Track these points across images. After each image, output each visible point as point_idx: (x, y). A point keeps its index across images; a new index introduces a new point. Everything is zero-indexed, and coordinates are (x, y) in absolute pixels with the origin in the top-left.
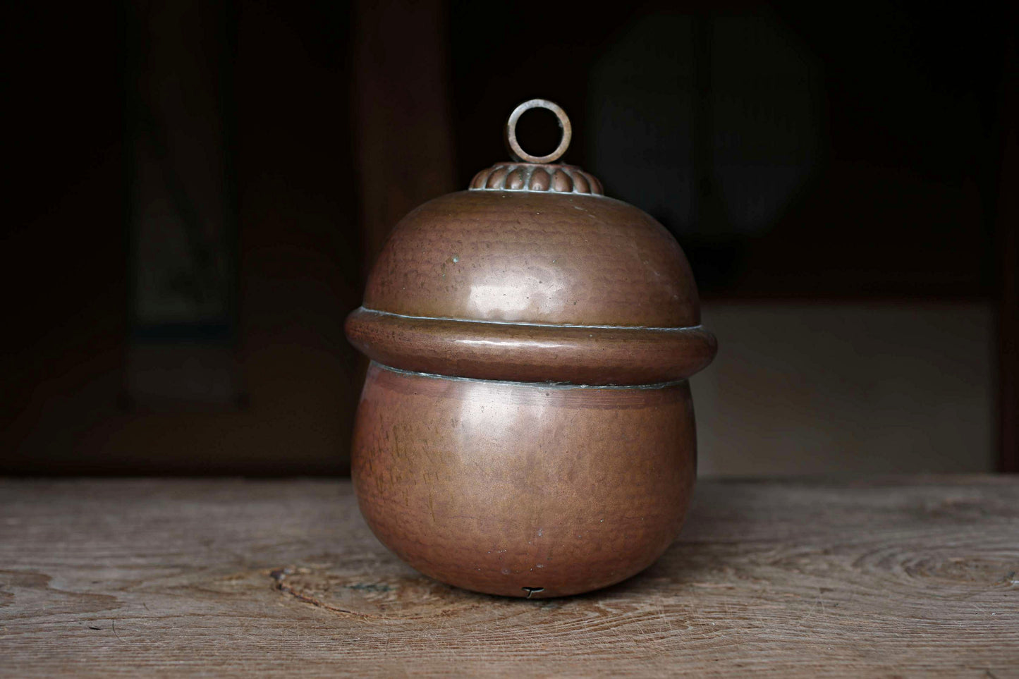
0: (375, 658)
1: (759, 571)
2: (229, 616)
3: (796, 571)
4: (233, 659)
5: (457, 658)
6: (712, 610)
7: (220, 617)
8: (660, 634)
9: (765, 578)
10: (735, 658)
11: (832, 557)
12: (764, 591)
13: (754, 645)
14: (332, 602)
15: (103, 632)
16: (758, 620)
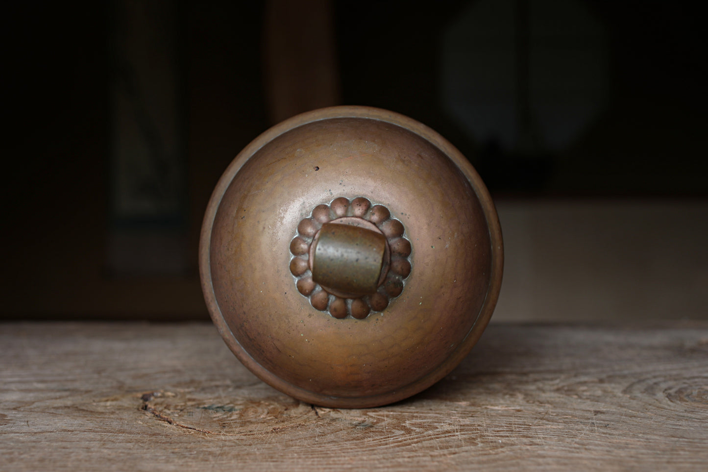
1: (544, 396)
2: (94, 431)
3: (575, 397)
6: (501, 429)
8: (452, 450)
9: (548, 402)
11: (606, 385)
12: (547, 413)
13: (533, 461)
14: (184, 420)
16: (539, 438)
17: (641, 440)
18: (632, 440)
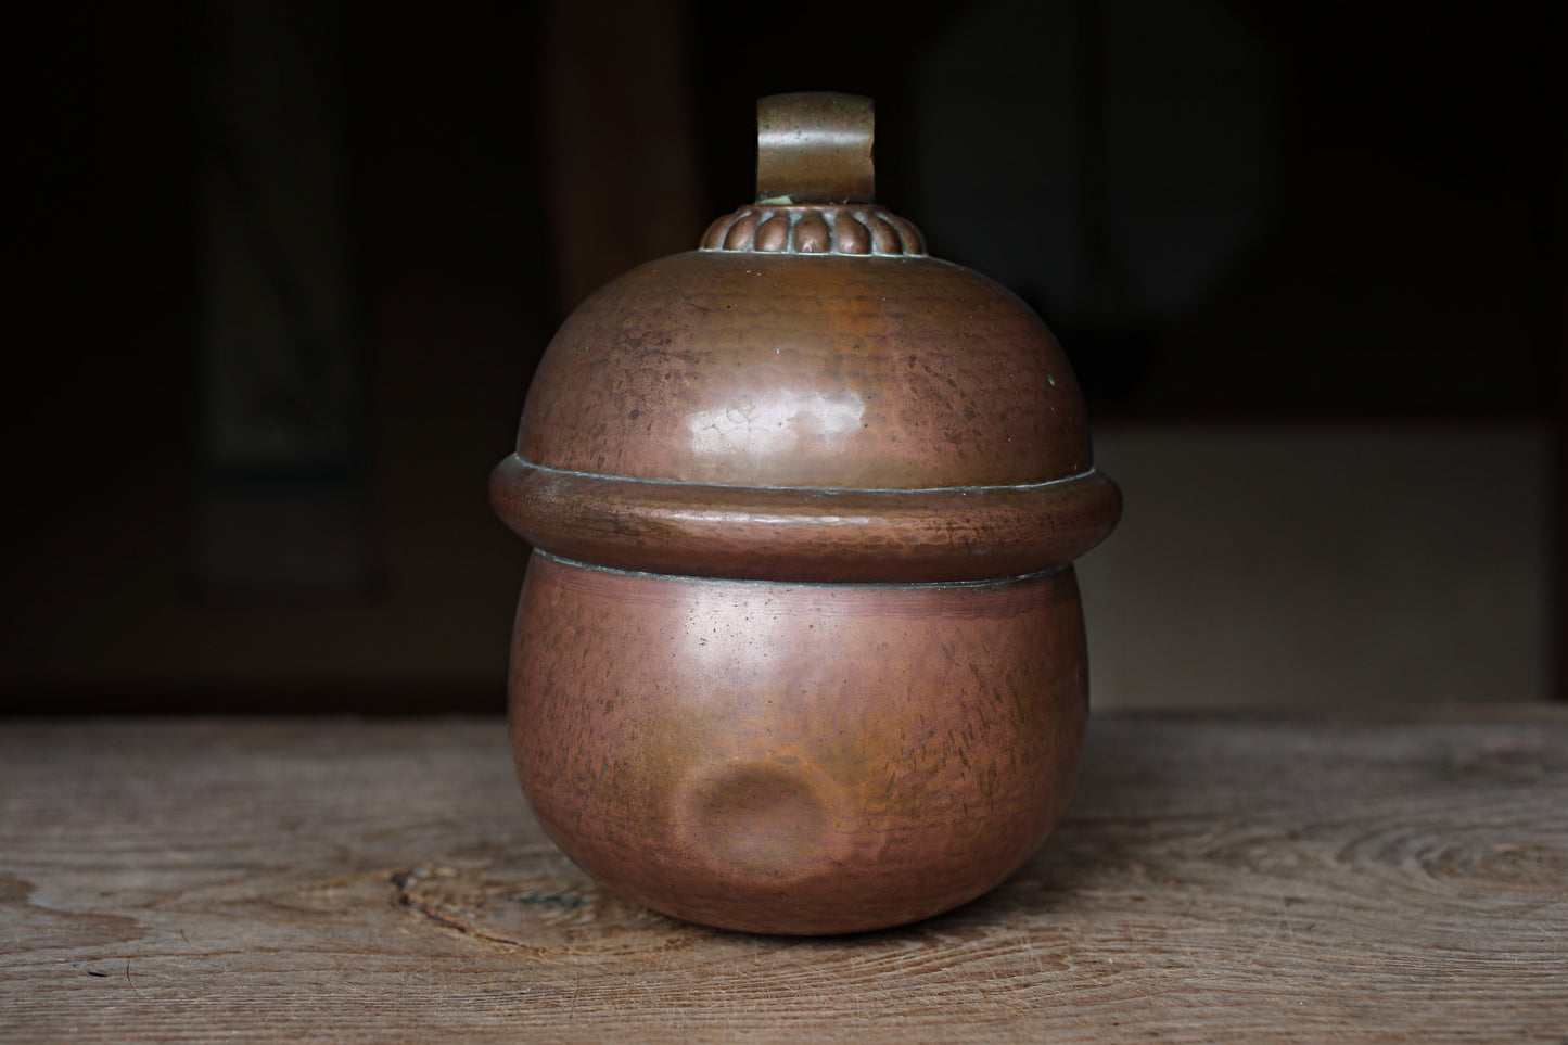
0: (553, 1024)
1: (1186, 868)
2: (319, 950)
3: (1245, 869)
4: (319, 1027)
5: (689, 1022)
6: (1109, 936)
7: (304, 954)
8: (1022, 978)
9: (1195, 882)
10: (1147, 1019)
11: (1303, 845)
12: (1193, 903)
13: (1177, 998)
14: (489, 926)
15: (111, 980)
16: (1184, 953)
17: (1380, 954)
18: (1362, 954)
